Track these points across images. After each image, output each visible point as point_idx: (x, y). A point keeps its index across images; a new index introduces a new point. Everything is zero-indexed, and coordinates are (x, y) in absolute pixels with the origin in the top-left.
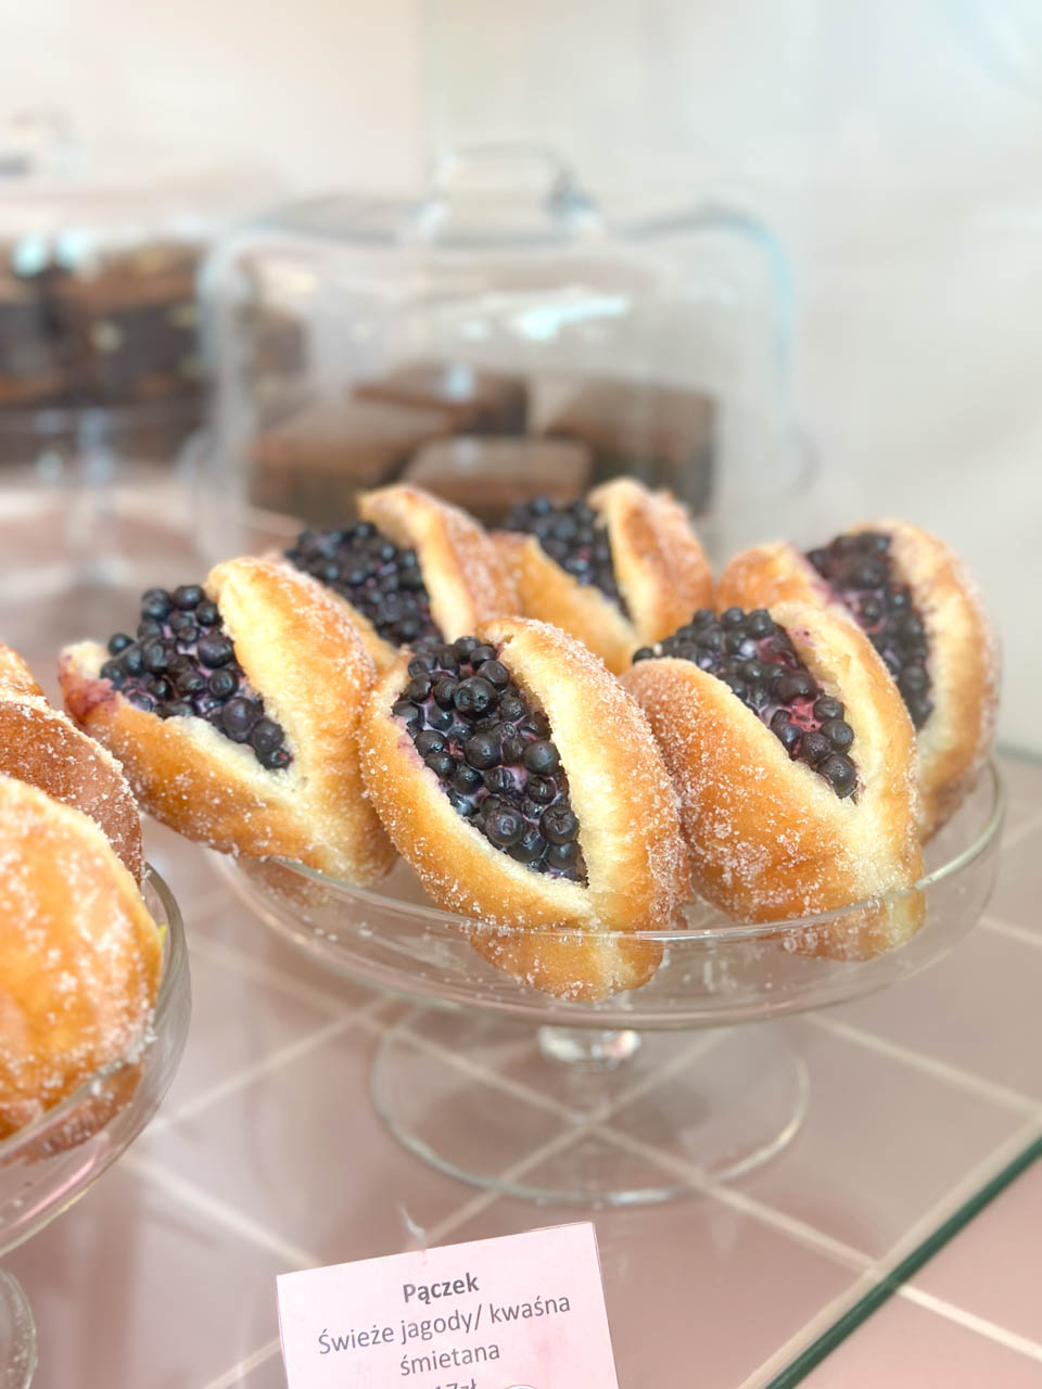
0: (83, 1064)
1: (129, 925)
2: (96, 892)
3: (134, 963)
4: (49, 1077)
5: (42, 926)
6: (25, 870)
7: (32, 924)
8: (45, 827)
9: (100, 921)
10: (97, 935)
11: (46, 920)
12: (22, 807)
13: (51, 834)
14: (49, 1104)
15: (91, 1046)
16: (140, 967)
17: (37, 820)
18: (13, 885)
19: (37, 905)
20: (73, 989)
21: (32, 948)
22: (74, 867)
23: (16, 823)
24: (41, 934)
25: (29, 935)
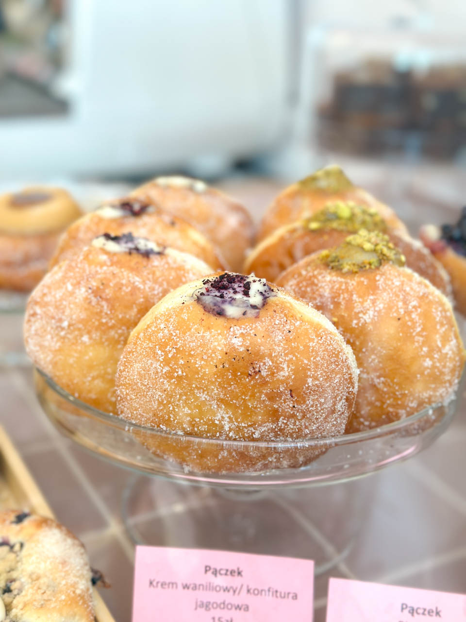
0: (426, 400)
1: (457, 344)
2: (446, 326)
3: (456, 362)
4: (412, 402)
5: (422, 336)
6: (419, 310)
7: (418, 334)
8: (429, 294)
9: (445, 340)
10: (444, 346)
11: (424, 333)
12: (420, 283)
13: (431, 297)
14: (409, 414)
15: (431, 393)
16: (458, 364)
17: (426, 290)
18: (414, 316)
19: (422, 326)
20: (430, 366)
21: (416, 344)
22: (439, 313)
23: (418, 289)
24: (421, 339)
25: (417, 338)
